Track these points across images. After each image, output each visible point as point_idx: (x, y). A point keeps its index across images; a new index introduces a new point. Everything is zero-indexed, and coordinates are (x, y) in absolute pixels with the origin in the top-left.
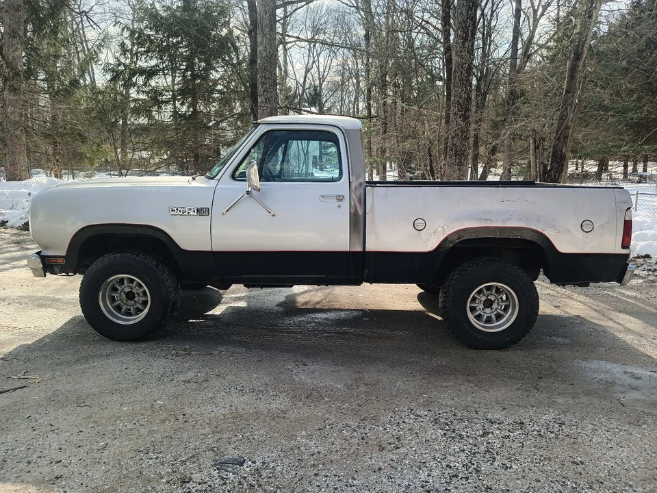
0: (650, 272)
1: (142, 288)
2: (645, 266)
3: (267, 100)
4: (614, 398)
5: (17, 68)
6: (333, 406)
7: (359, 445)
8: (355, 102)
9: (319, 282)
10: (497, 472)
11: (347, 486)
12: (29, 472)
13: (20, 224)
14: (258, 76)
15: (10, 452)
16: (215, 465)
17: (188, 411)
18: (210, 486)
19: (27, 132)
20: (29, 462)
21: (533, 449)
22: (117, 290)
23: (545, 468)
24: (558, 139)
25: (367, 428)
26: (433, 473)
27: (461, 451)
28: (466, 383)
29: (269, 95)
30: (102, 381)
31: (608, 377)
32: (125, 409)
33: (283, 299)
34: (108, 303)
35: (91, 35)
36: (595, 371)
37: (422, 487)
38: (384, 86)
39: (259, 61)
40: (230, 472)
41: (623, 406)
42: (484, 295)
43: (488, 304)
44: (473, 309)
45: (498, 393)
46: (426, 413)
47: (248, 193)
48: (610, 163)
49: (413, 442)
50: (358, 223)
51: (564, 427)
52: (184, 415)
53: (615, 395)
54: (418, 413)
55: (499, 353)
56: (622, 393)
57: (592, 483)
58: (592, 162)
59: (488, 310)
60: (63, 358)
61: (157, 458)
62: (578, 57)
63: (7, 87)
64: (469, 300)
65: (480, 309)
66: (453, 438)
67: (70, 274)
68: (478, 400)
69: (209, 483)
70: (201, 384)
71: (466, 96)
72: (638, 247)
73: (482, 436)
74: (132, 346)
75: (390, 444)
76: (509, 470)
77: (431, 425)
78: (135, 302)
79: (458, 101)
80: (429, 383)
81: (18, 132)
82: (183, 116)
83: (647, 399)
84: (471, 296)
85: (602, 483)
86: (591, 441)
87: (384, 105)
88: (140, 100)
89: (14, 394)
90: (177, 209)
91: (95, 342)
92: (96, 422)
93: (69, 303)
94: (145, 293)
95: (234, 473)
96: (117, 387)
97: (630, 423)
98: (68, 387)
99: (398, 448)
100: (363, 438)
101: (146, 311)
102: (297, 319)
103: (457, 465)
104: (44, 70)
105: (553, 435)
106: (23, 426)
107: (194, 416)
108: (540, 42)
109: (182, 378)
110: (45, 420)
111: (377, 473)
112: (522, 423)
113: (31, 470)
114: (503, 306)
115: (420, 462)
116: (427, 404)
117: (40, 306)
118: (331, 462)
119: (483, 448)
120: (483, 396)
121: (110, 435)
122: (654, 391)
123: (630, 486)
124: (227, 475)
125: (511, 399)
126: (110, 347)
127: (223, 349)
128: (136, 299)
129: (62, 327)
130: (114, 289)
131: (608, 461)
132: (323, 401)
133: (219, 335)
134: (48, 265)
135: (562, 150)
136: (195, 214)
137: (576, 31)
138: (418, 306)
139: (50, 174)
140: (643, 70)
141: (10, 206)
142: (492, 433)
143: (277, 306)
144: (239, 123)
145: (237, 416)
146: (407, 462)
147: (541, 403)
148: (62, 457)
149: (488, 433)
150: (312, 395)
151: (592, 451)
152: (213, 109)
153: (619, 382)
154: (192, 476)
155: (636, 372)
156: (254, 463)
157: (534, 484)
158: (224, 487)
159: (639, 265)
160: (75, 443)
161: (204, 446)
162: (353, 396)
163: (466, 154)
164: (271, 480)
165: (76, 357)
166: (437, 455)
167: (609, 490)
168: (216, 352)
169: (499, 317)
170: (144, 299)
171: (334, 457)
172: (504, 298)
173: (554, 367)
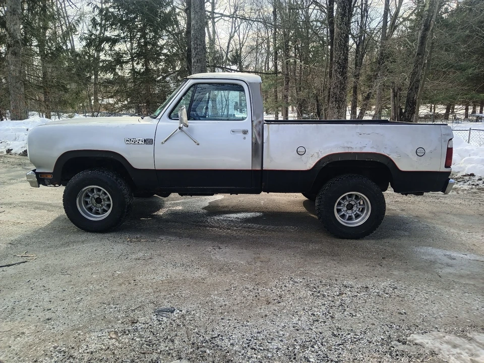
0: (474, 186)
1: (107, 196)
2: (470, 182)
3: (198, 61)
4: (434, 272)
5: (17, 38)
6: (237, 275)
7: (253, 300)
8: (266, 61)
9: (232, 192)
10: (346, 318)
11: (243, 326)
12: (30, 315)
13: (21, 151)
14: (192, 43)
15: (17, 303)
16: (155, 312)
17: (137, 278)
18: (150, 325)
19: (25, 84)
20: (30, 309)
21: (373, 304)
22: (89, 196)
23: (379, 316)
24: (411, 89)
25: (260, 290)
26: (302, 318)
27: (323, 305)
28: (331, 261)
29: (199, 57)
30: (79, 259)
31: (432, 258)
32: (94, 276)
33: (207, 204)
34: (83, 205)
35: (71, 12)
36: (424, 254)
37: (294, 327)
38: (287, 49)
39: (192, 32)
40: (164, 317)
41: (440, 277)
42: (347, 201)
43: (350, 207)
44: (339, 211)
45: (353, 268)
46: (301, 280)
47: (180, 128)
48: (456, 107)
49: (290, 299)
50: (258, 149)
51: (396, 290)
52: (135, 280)
53: (435, 270)
54: (296, 280)
55: (357, 241)
56: (441, 268)
57: (411, 326)
58: (442, 106)
59: (350, 212)
60: (52, 243)
61: (115, 308)
62: (427, 28)
63: (10, 52)
64: (336, 204)
65: (344, 211)
66: (318, 296)
67: (56, 185)
68: (338, 272)
69: (150, 324)
70: (146, 260)
71: (344, 57)
72: (467, 168)
73: (338, 296)
74: (100, 236)
75: (275, 300)
76: (354, 317)
77: (304, 288)
78: (102, 205)
79: (338, 61)
80: (305, 261)
81: (18, 85)
82: (139, 73)
83: (457, 273)
84: (337, 202)
85: (417, 326)
86: (414, 299)
87: (287, 64)
88: (107, 61)
89: (18, 266)
90: (130, 140)
91: (74, 233)
92: (74, 285)
93: (56, 206)
94: (108, 199)
95: (167, 318)
96: (89, 263)
97: (442, 288)
98: (56, 262)
99: (280, 302)
100: (256, 296)
101: (110, 211)
102: (217, 218)
103: (319, 313)
104: (36, 39)
105: (387, 295)
106: (25, 287)
107: (142, 281)
108: (405, 16)
109: (134, 256)
110: (40, 283)
111: (264, 318)
112: (367, 287)
113: (31, 314)
114: (361, 209)
115: (294, 311)
116: (303, 275)
117: (36, 208)
118: (233, 311)
119: (338, 303)
120: (342, 270)
121: (84, 293)
122: (463, 267)
123: (436, 328)
124: (162, 319)
125: (362, 272)
126: (84, 236)
127: (163, 238)
128: (102, 203)
129: (51, 223)
130: (87, 196)
131: (423, 312)
132: (230, 272)
133: (161, 229)
134: (41, 179)
135: (414, 98)
136: (143, 143)
137: (426, 9)
138: (303, 209)
139: (42, 115)
140: (481, 37)
141: (14, 138)
142: (345, 293)
143: (203, 209)
144: (179, 78)
145: (171, 282)
146: (285, 311)
147: (382, 275)
148: (51, 306)
149: (343, 294)
150: (223, 269)
151: (414, 306)
152: (160, 67)
153: (439, 262)
154: (139, 319)
155: (452, 255)
156: (181, 311)
157: (370, 326)
158: (160, 326)
159: (466, 181)
160: (60, 297)
161: (148, 300)
162: (251, 269)
163: (343, 100)
164: (191, 322)
165: (61, 243)
166: (306, 307)
167: (421, 330)
168: (159, 240)
169: (357, 216)
170: (108, 203)
171: (235, 308)
172: (362, 203)
173: (395, 251)
